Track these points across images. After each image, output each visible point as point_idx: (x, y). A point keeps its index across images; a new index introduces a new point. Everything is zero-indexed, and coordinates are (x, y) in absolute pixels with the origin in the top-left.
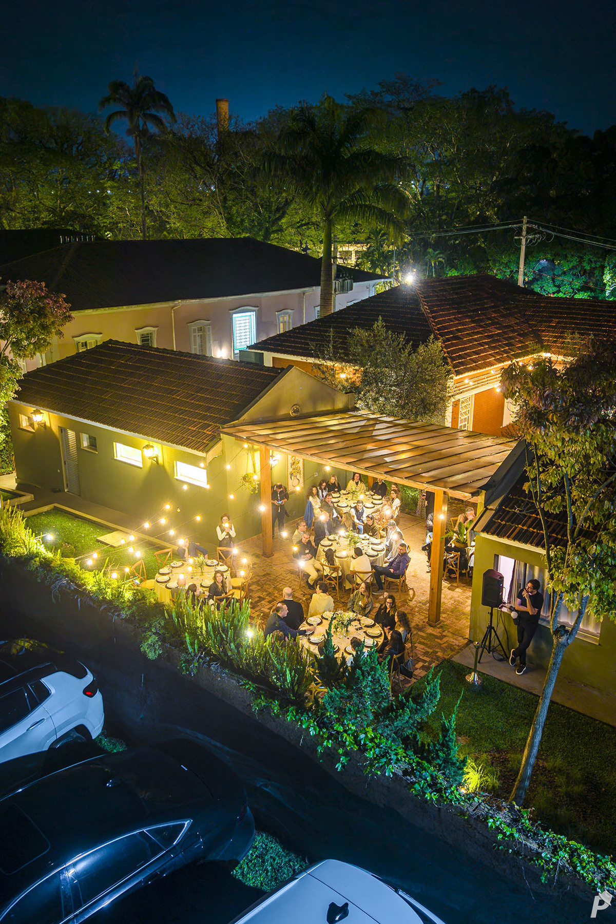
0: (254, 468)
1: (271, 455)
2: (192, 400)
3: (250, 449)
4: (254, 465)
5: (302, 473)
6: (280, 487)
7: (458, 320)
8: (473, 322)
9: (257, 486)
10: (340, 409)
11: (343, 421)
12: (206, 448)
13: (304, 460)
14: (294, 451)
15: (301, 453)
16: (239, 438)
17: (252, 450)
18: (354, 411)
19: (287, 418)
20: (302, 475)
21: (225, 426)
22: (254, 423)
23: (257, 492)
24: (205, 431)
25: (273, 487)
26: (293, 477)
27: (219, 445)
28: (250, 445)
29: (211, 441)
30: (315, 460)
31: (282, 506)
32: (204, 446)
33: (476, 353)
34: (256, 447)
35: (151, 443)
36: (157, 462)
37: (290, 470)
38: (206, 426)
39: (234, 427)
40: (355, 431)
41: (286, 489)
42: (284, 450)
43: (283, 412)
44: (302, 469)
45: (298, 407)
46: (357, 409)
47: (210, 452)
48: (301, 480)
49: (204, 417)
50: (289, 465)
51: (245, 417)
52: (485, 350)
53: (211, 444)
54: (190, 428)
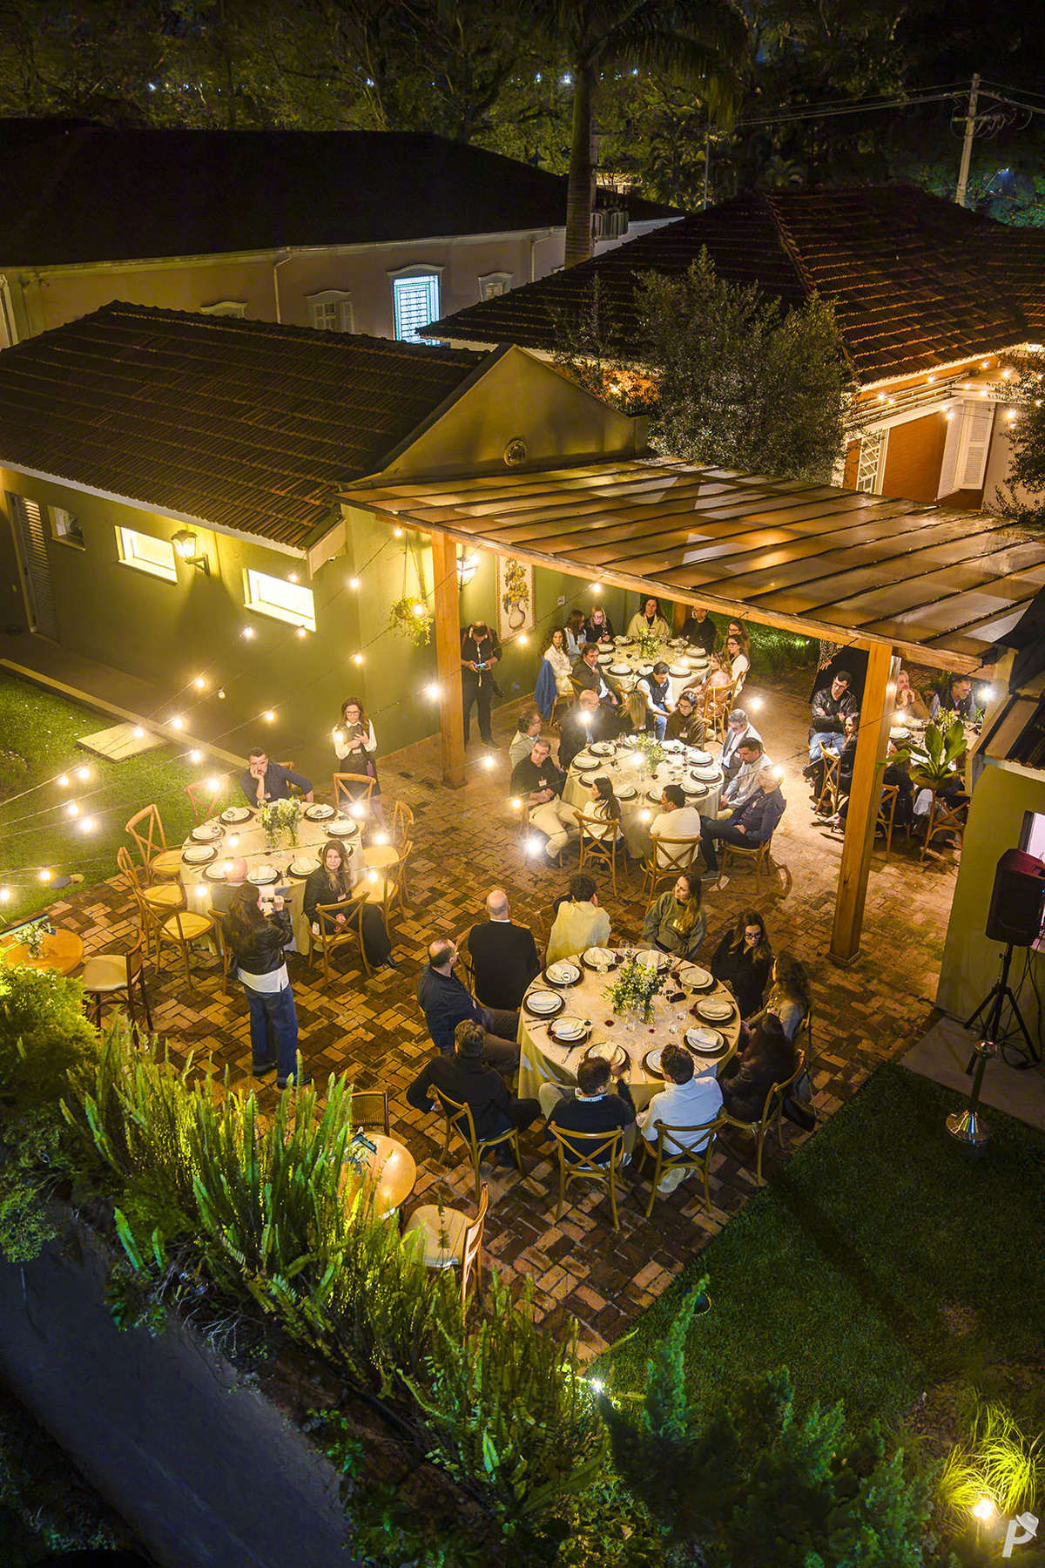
0: (423, 587)
1: (459, 555)
2: (280, 427)
3: (408, 542)
4: (421, 580)
5: (530, 598)
6: (481, 630)
7: (857, 271)
8: (886, 276)
9: (428, 628)
10: (616, 451)
11: (624, 479)
12: (307, 540)
13: (534, 567)
14: (513, 545)
15: (531, 553)
16: (383, 515)
17: (415, 543)
18: (647, 458)
19: (497, 470)
20: (530, 603)
21: (350, 485)
22: (420, 478)
23: (428, 642)
24: (306, 499)
25: (464, 631)
26: (510, 607)
27: (339, 530)
28: (411, 532)
29: (318, 521)
30: (563, 567)
31: (486, 674)
32: (304, 532)
33: (896, 339)
34: (425, 537)
35: (192, 528)
36: (207, 569)
37: (504, 590)
38: (308, 487)
39: (373, 487)
40: (656, 498)
41: (494, 634)
42: (490, 544)
43: (488, 455)
44: (530, 589)
45: (521, 444)
46: (653, 454)
47: (318, 549)
48: (529, 614)
49: (305, 467)
50: (503, 580)
51: (399, 464)
52: (914, 334)
53: (320, 528)
54: (273, 491)
